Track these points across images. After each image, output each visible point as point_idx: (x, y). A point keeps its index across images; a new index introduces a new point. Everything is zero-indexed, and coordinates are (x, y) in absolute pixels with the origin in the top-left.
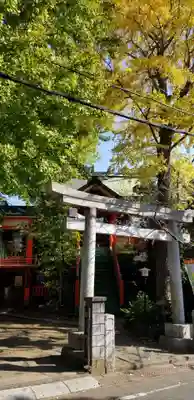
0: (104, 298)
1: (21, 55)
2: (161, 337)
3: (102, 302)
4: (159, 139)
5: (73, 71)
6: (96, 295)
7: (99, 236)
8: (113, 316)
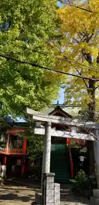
0: (54, 174)
1: (6, 44)
2: (92, 197)
3: (52, 176)
4: (88, 86)
5: (36, 51)
6: (51, 171)
7: (53, 138)
8: (59, 185)
